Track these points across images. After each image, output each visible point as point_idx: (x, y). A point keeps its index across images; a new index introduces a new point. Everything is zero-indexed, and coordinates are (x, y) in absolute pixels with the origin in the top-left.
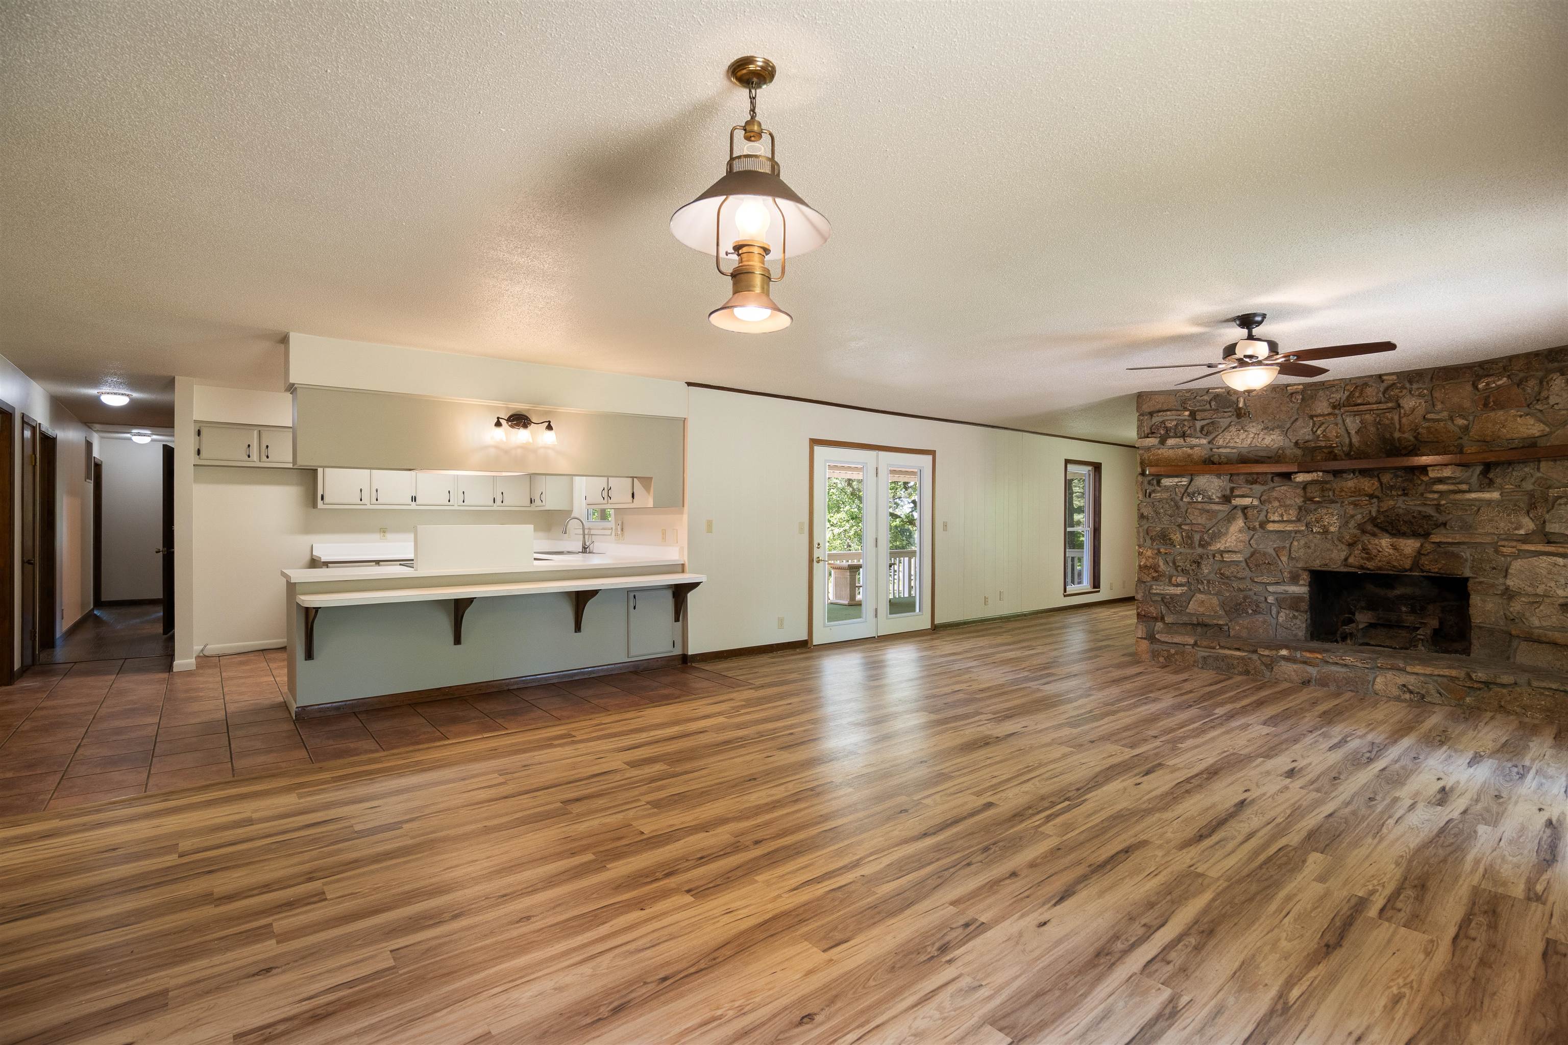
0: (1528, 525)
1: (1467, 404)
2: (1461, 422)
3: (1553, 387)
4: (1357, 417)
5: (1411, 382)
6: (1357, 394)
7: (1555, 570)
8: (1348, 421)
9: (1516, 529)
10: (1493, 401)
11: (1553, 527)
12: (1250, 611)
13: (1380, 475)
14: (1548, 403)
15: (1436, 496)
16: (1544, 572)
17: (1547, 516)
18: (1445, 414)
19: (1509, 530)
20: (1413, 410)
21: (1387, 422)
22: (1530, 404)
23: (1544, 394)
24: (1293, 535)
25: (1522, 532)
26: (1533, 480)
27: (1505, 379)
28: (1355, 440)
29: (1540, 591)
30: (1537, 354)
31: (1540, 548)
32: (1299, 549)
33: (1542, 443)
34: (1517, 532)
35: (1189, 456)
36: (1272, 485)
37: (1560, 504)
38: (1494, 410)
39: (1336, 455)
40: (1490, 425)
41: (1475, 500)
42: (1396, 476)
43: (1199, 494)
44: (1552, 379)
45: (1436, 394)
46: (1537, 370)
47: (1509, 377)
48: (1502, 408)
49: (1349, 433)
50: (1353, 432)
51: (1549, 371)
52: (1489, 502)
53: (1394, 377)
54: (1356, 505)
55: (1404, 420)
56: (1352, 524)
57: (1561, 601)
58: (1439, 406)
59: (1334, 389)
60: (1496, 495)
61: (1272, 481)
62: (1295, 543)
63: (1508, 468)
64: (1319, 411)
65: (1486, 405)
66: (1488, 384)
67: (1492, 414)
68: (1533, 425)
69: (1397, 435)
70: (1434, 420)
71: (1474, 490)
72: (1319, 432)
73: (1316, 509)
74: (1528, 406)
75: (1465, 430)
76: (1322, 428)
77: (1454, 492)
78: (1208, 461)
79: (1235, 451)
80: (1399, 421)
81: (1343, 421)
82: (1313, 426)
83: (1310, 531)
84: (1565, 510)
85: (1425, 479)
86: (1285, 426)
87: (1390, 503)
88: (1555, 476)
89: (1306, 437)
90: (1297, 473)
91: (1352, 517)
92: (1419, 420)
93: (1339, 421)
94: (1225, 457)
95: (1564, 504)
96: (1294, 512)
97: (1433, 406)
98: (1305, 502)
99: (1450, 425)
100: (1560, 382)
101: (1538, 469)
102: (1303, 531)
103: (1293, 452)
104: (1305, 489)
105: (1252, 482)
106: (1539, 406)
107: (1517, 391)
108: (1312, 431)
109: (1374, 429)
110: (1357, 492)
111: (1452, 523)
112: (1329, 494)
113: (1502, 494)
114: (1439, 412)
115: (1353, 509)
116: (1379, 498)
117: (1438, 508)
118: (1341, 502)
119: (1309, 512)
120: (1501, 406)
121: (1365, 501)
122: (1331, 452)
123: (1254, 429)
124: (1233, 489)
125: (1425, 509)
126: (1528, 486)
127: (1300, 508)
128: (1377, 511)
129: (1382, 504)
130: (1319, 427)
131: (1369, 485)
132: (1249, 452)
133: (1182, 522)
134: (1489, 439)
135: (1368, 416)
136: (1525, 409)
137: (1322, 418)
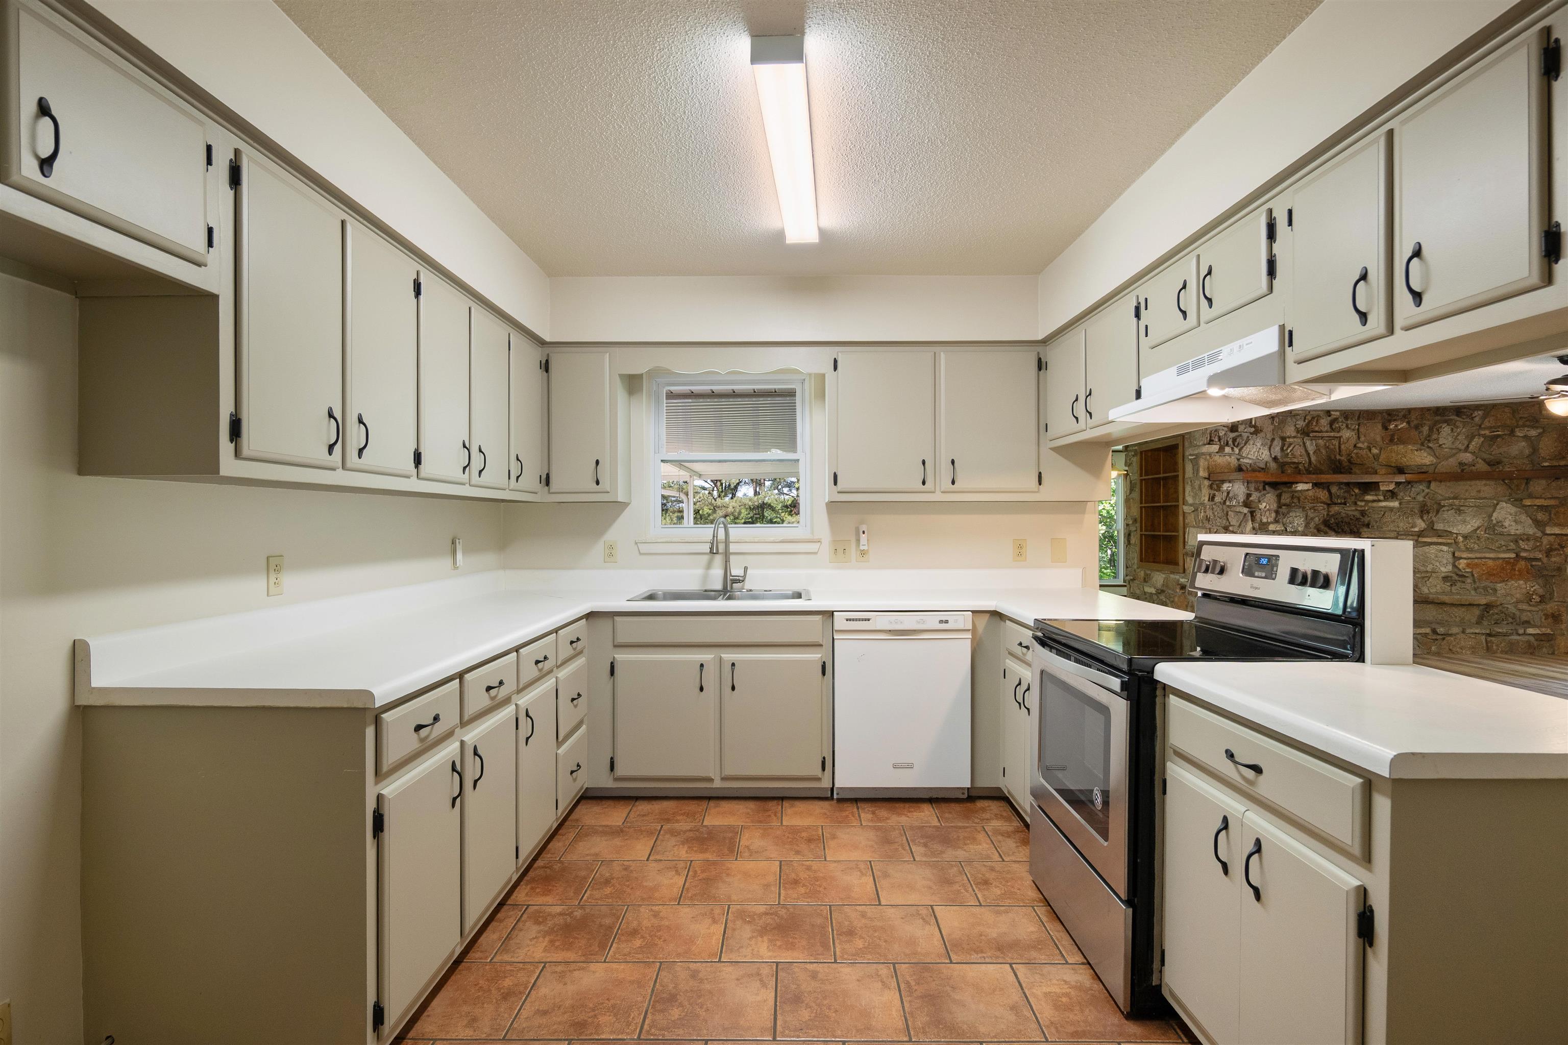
0: (1420, 525)
1: (1378, 439)
2: (1375, 451)
3: (1442, 432)
4: (1314, 442)
5: (1346, 418)
6: (1314, 423)
7: (1440, 554)
8: (1308, 443)
9: (1412, 527)
10: (1398, 439)
11: (1439, 526)
13: (1330, 487)
14: (1438, 443)
15: (1363, 504)
16: (1433, 557)
17: (1434, 519)
18: (1366, 444)
19: (1406, 528)
20: (1348, 439)
21: (1332, 447)
22: (1425, 443)
23: (1434, 436)
25: (1416, 529)
26: (1423, 494)
27: (1405, 424)
28: (1313, 459)
29: (1429, 568)
30: (1428, 409)
31: (1435, 540)
33: (1431, 470)
34: (1413, 529)
35: (1229, 463)
36: (1264, 492)
37: (1444, 511)
38: (1397, 444)
39: (1300, 470)
40: (1393, 455)
41: (1385, 507)
42: (1340, 488)
43: (1235, 498)
44: (1441, 427)
45: (1362, 430)
46: (1428, 420)
47: (1408, 423)
48: (1403, 444)
49: (1308, 454)
50: (1311, 453)
51: (1436, 423)
52: (1391, 509)
53: (1338, 413)
54: (1315, 510)
55: (1343, 447)
56: (1312, 525)
57: (1443, 575)
58: (1362, 439)
59: (1299, 417)
60: (1396, 504)
61: (1264, 489)
63: (1408, 486)
64: (1288, 434)
65: (1391, 440)
66: (1396, 426)
67: (1395, 447)
68: (1426, 457)
69: (1338, 457)
70: (1361, 448)
71: (1386, 500)
72: (1289, 451)
73: (1288, 513)
74: (1422, 444)
75: (1376, 457)
76: (1291, 448)
77: (1374, 501)
78: (1240, 469)
79: (1250, 462)
80: (1340, 447)
81: (1304, 444)
82: (1283, 445)
83: (1286, 530)
84: (1448, 515)
85: (1357, 491)
86: (1269, 444)
87: (1336, 509)
88: (1440, 492)
89: (1279, 455)
90: (1297, 483)
91: (1312, 519)
92: (1351, 448)
93: (1301, 443)
94: (1246, 466)
95: (1448, 510)
96: (1273, 515)
97: (1359, 438)
98: (1280, 507)
99: (1369, 453)
100: (1446, 430)
101: (1428, 487)
102: (1283, 531)
103: (1273, 465)
104: (1279, 496)
105: (1257, 489)
106: (1430, 445)
107: (1414, 433)
108: (1282, 449)
109: (1324, 452)
110: (1316, 499)
111: (1372, 524)
112: (1295, 500)
113: (1400, 504)
114: (1363, 443)
115: (1312, 513)
116: (1328, 505)
117: (1363, 513)
118: (1304, 508)
119: (1284, 515)
120: (1402, 441)
121: (1320, 507)
122: (1296, 468)
123: (1259, 445)
124: (1249, 495)
125: (1357, 514)
126: (1420, 498)
127: (1277, 512)
128: (1328, 515)
129: (1330, 509)
130: (1289, 447)
131: (1323, 494)
132: (1255, 463)
133: (1228, 524)
134: (1393, 465)
135: (1320, 441)
136: (1419, 446)
137: (1291, 440)
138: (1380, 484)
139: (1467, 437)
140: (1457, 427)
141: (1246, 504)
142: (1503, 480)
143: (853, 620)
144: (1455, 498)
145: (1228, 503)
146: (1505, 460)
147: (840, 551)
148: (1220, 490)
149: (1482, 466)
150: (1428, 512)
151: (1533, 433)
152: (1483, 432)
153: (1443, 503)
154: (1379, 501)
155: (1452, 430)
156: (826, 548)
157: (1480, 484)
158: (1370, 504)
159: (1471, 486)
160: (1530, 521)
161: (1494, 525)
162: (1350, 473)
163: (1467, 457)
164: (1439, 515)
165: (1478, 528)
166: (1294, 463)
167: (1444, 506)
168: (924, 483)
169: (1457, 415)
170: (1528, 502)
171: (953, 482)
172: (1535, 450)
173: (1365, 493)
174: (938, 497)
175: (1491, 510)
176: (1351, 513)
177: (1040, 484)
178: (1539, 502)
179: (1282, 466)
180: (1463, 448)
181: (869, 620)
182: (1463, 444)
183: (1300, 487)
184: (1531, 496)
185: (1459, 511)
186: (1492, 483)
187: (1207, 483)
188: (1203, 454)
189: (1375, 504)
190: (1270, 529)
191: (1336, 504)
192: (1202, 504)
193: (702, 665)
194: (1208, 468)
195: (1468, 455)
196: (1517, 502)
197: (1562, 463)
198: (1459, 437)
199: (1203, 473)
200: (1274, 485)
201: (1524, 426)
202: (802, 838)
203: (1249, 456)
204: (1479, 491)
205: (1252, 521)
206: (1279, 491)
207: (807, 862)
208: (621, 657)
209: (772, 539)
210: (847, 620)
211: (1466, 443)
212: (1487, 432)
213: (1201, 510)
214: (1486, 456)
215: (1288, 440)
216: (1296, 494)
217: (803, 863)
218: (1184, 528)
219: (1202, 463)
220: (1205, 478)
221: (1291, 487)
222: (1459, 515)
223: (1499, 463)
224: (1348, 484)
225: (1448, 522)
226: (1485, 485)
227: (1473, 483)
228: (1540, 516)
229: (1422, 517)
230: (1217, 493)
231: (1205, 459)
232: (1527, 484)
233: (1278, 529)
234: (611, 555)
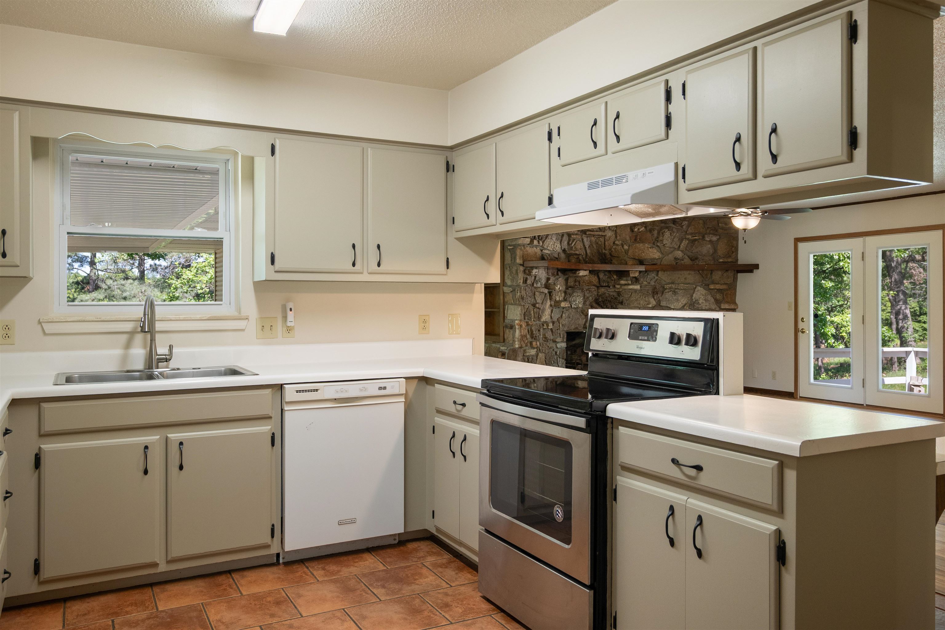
0: (653, 302)
1: (628, 238)
2: (626, 247)
3: (665, 236)
4: (589, 238)
8: (585, 239)
9: (648, 304)
10: (639, 239)
11: (664, 303)
12: (553, 362)
13: (599, 274)
14: (663, 243)
15: (619, 286)
17: (661, 298)
18: (620, 242)
19: (645, 305)
20: (610, 237)
21: (600, 243)
23: (661, 238)
24: (562, 310)
25: (650, 306)
26: (654, 280)
27: (643, 228)
28: (588, 251)
32: (565, 319)
33: (659, 263)
34: (648, 306)
35: (536, 253)
36: (557, 277)
37: (666, 292)
38: (639, 243)
39: (580, 260)
40: (637, 250)
41: (632, 289)
42: (605, 275)
43: (539, 281)
44: (664, 231)
45: (618, 231)
46: (657, 226)
47: (645, 227)
48: (643, 243)
49: (585, 248)
50: (587, 247)
51: (662, 228)
52: (635, 291)
54: (590, 291)
55: (606, 243)
56: (588, 303)
58: (618, 238)
60: (637, 287)
61: (558, 274)
62: (564, 315)
63: (645, 274)
65: (635, 240)
66: (639, 229)
67: (638, 245)
68: (656, 253)
69: (604, 251)
70: (617, 245)
71: (632, 284)
72: (573, 245)
73: (573, 293)
74: (654, 244)
75: (627, 252)
76: (574, 243)
77: (625, 285)
78: (543, 258)
79: (549, 252)
80: (605, 243)
81: (583, 240)
82: (569, 240)
83: (571, 307)
84: (668, 295)
85: (615, 277)
86: (560, 239)
87: (602, 290)
88: (664, 278)
89: (566, 247)
90: (579, 270)
91: (588, 298)
92: (612, 244)
93: (581, 239)
94: (546, 256)
95: (668, 292)
96: (563, 295)
97: (616, 237)
98: (567, 288)
99: (622, 248)
100: (667, 234)
101: (657, 275)
102: (569, 307)
103: (563, 255)
104: (567, 280)
105: (553, 275)
106: (658, 244)
107: (649, 235)
108: (568, 243)
109: (595, 246)
110: (590, 283)
111: (625, 301)
112: (577, 284)
113: (641, 287)
114: (619, 241)
115: (588, 293)
116: (598, 287)
117: (619, 294)
118: (583, 289)
119: (570, 295)
120: (642, 241)
121: (593, 288)
122: (578, 258)
123: (554, 239)
124: (548, 279)
125: (615, 294)
126: (652, 283)
127: (565, 293)
128: (597, 295)
129: (599, 291)
130: (573, 242)
131: (594, 279)
132: (552, 254)
133: (535, 302)
134: (637, 258)
135: (593, 238)
136: (652, 245)
137: (575, 236)
138: (630, 272)
139: (679, 239)
140: (674, 232)
141: (547, 286)
142: (699, 271)
143: (303, 391)
144: (673, 283)
145: (535, 285)
146: (699, 256)
147: (267, 328)
148: (530, 275)
149: (687, 261)
150: (657, 294)
151: (714, 238)
152: (688, 237)
153: (666, 286)
154: (628, 285)
155: (671, 234)
156: (252, 326)
157: (686, 273)
158: (623, 287)
159: (681, 275)
160: (713, 300)
161: (694, 303)
162: (611, 263)
163: (679, 254)
164: (664, 296)
165: (685, 304)
166: (576, 254)
167: (666, 289)
168: (354, 265)
169: (674, 224)
170: (712, 287)
171: (379, 265)
172: (715, 251)
173: (620, 278)
174: (365, 277)
175: (692, 291)
176: (612, 294)
177: (448, 268)
178: (718, 286)
179: (569, 256)
180: (677, 247)
181: (317, 390)
182: (677, 245)
183: (582, 273)
184: (713, 283)
185: (675, 293)
186: (693, 273)
187: (522, 268)
188: (519, 245)
189: (626, 287)
190: (562, 306)
191: (602, 287)
192: (518, 286)
193: (146, 447)
194: (523, 256)
195: (680, 252)
196: (706, 286)
197: (730, 260)
198: (675, 240)
199: (519, 261)
200: (564, 271)
201: (710, 234)
202: (270, 602)
203: (548, 248)
204: (685, 279)
205: (550, 299)
206: (567, 276)
207: (286, 622)
208: (48, 446)
209: (198, 317)
210: (297, 391)
211: (679, 244)
212: (690, 237)
213: (518, 290)
214: (689, 254)
215: (572, 236)
216: (577, 279)
217: (283, 623)
218: (504, 305)
219: (519, 252)
220: (521, 265)
221: (575, 273)
222: (675, 295)
223: (696, 259)
224: (610, 272)
225: (668, 301)
226: (689, 274)
227: (682, 272)
228: (718, 296)
229: (653, 297)
230: (528, 277)
231: (521, 249)
232: (711, 274)
233: (566, 306)
234: (7, 336)
